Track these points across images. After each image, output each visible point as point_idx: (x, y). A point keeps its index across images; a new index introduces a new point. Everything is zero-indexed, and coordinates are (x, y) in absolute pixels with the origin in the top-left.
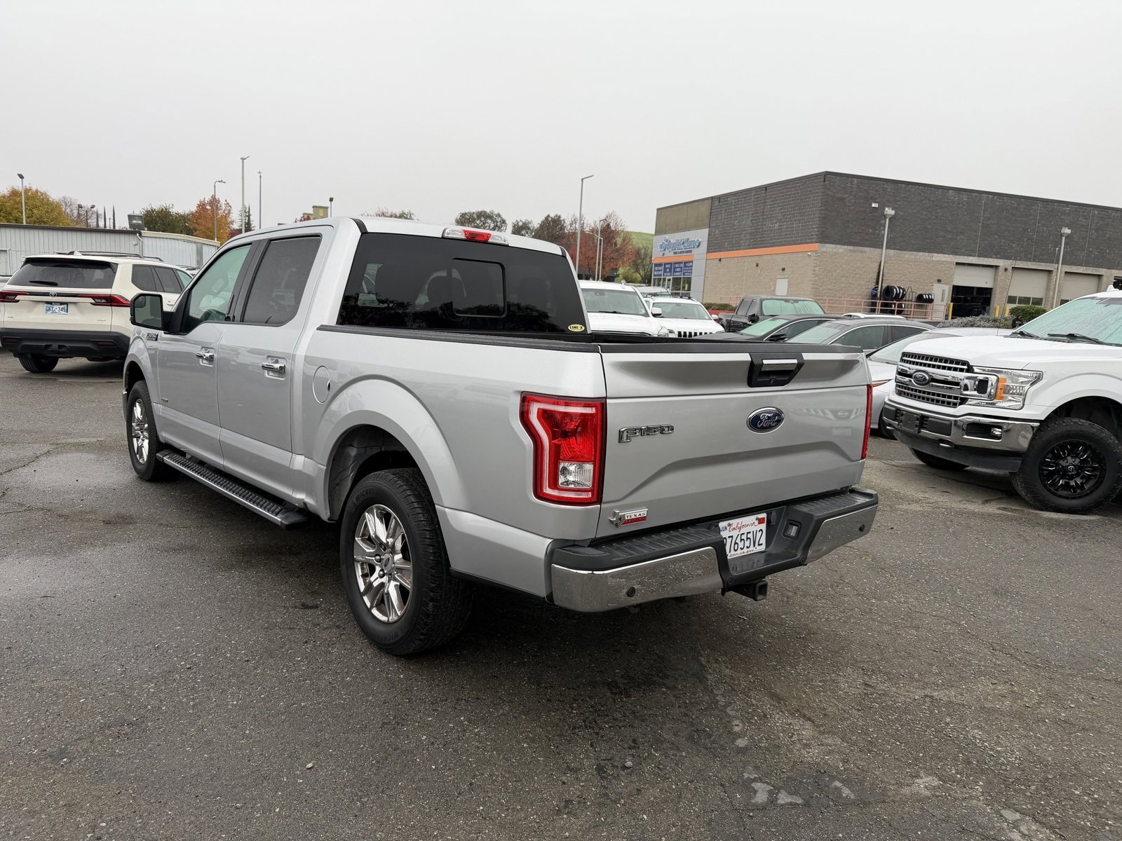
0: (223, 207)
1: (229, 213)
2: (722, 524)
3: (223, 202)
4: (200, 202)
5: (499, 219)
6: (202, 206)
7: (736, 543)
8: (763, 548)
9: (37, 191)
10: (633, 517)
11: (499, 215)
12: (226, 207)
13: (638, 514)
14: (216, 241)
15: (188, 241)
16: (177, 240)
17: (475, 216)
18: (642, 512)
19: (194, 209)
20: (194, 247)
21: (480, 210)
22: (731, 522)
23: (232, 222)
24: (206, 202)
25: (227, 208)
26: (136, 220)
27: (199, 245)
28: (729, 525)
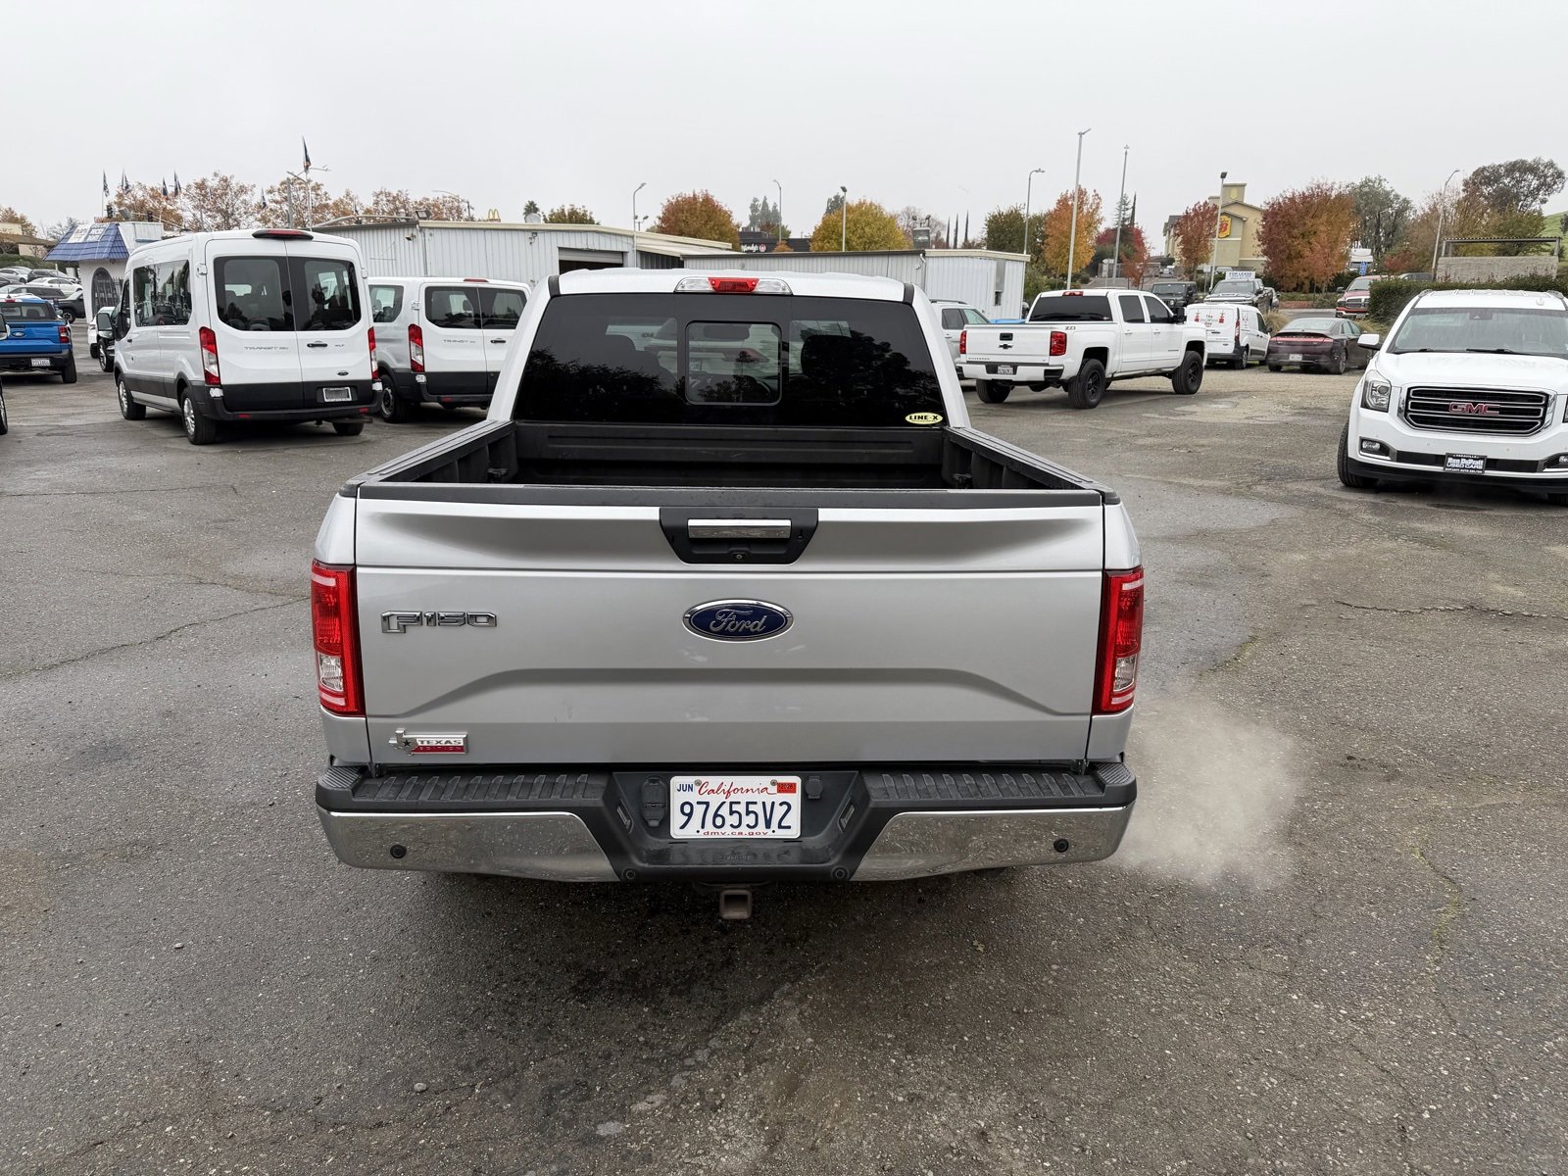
0: (1091, 201)
1: (1097, 208)
2: (677, 781)
3: (1090, 193)
4: (1062, 196)
5: (1551, 171)
6: (1063, 203)
7: (716, 815)
8: (794, 833)
9: (871, 204)
10: (434, 744)
11: (1551, 165)
12: (1094, 200)
13: (445, 740)
14: (1025, 254)
15: (986, 258)
16: (972, 257)
17: (1502, 171)
18: (457, 738)
19: (1052, 206)
20: (994, 264)
21: (1513, 160)
22: (703, 779)
23: (1099, 221)
24: (1069, 195)
25: (1096, 202)
26: (921, 235)
27: (1002, 262)
28: (698, 783)
